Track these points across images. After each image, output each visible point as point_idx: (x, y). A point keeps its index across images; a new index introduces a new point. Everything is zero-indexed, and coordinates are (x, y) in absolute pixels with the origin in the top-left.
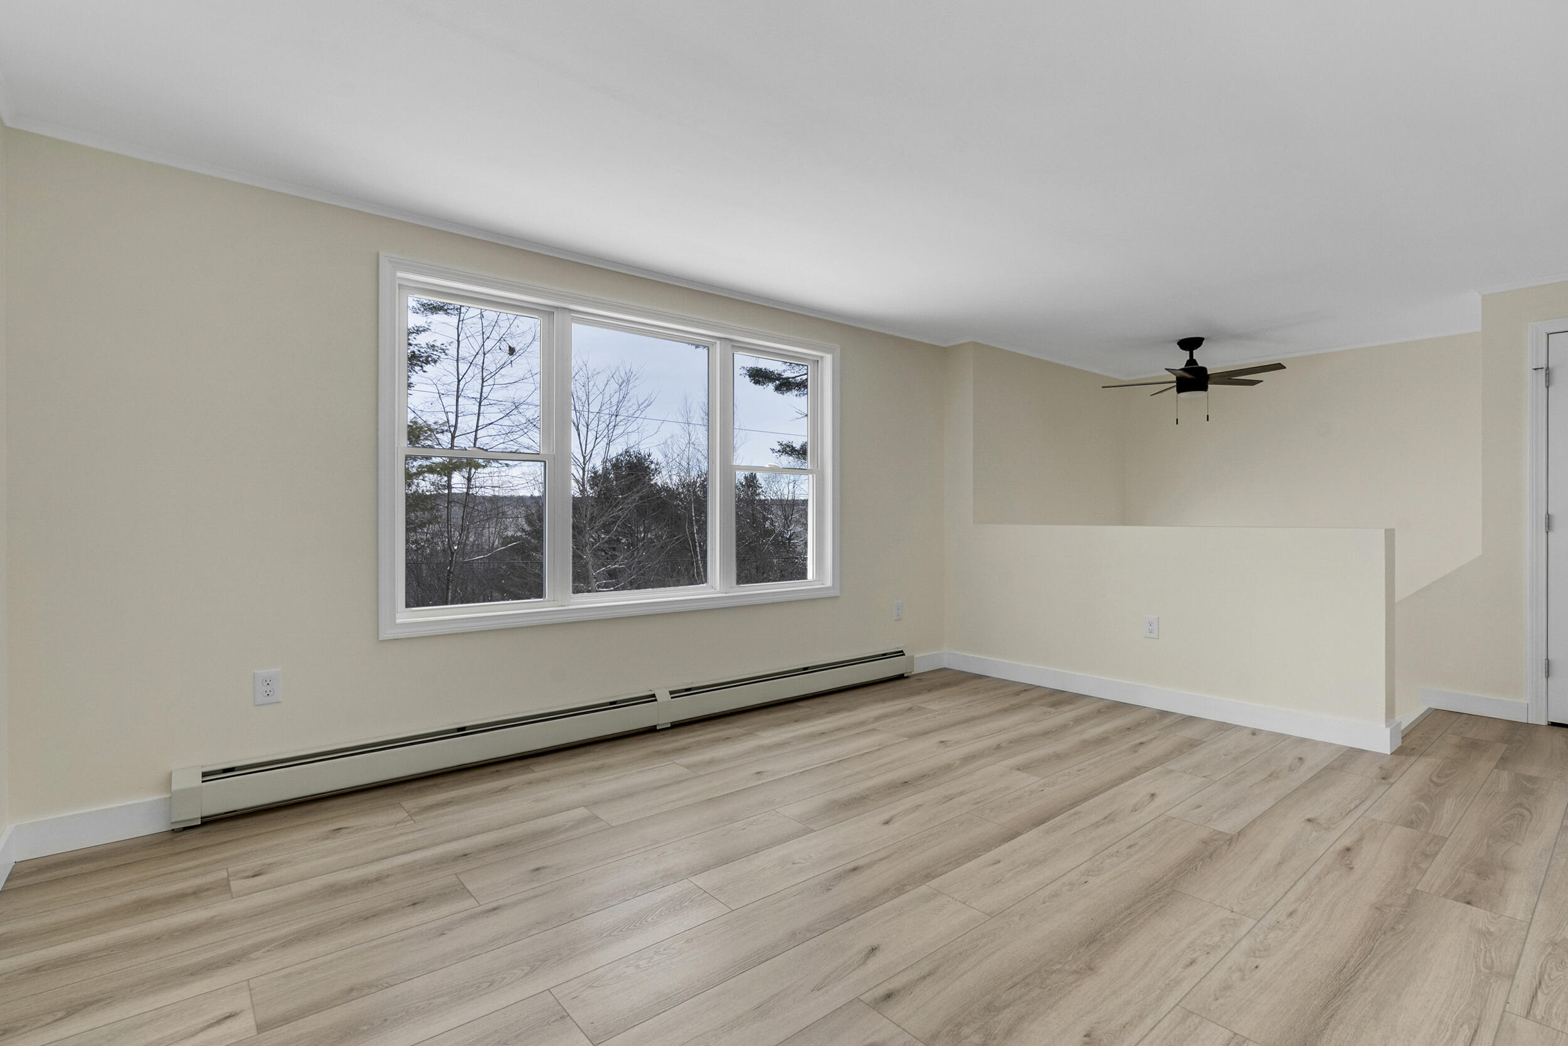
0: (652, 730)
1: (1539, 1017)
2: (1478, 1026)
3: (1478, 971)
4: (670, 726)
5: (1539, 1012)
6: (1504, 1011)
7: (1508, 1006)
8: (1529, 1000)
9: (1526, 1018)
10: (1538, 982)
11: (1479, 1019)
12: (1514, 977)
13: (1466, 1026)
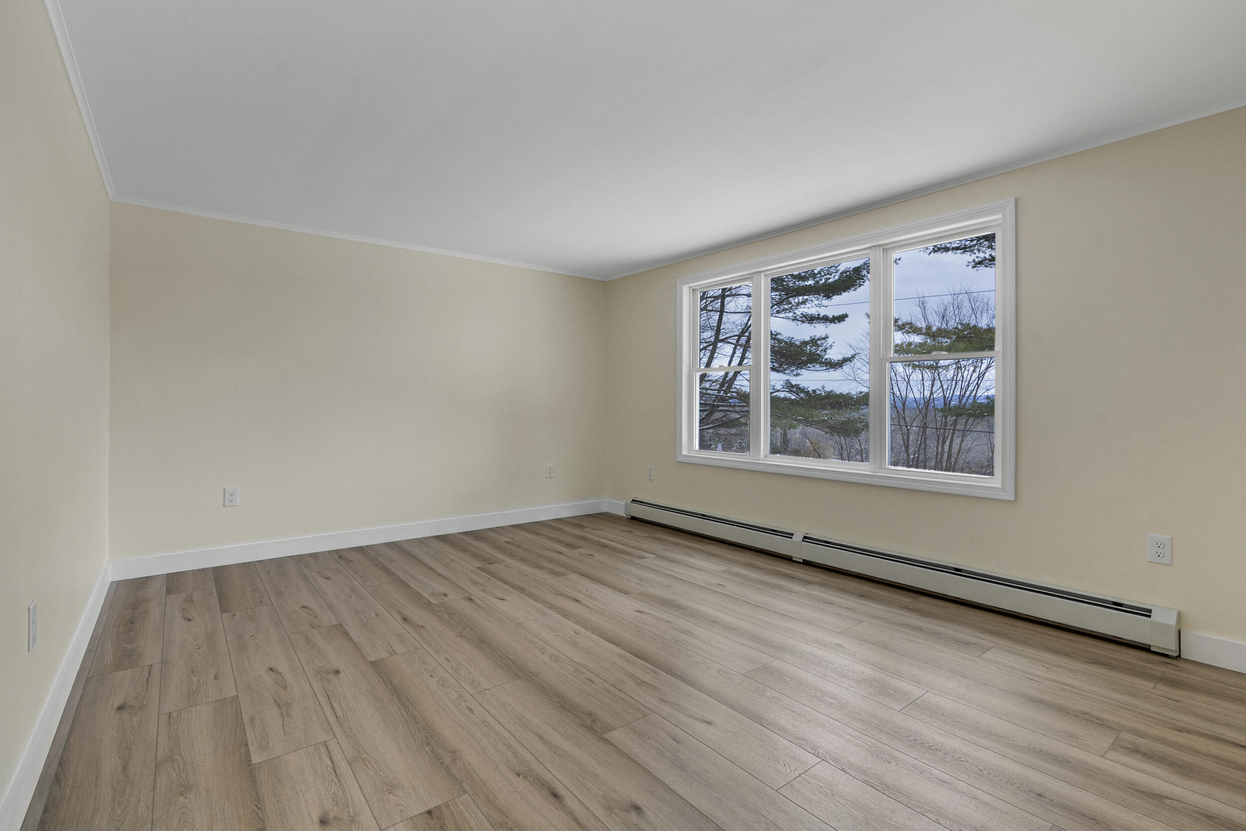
0: (788, 559)
1: (320, 747)
2: (338, 721)
3: (366, 753)
4: (802, 561)
5: (323, 750)
6: (336, 737)
7: (337, 742)
8: (332, 754)
9: (325, 742)
10: (337, 772)
11: (340, 724)
12: (349, 764)
13: (342, 716)
